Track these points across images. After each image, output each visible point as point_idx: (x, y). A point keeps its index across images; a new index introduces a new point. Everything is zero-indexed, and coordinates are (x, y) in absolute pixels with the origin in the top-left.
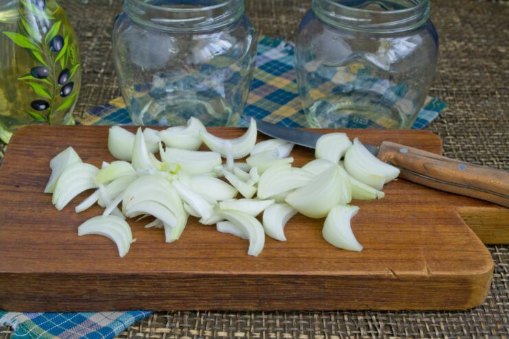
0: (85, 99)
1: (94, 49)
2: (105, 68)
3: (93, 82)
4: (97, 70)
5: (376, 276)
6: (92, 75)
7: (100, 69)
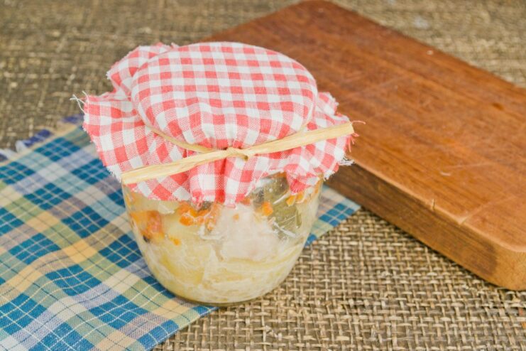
0: (52, 111)
1: (62, 52)
2: (76, 73)
3: (62, 90)
4: (66, 76)
5: (418, 200)
6: (61, 82)
7: (69, 74)
